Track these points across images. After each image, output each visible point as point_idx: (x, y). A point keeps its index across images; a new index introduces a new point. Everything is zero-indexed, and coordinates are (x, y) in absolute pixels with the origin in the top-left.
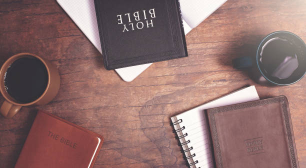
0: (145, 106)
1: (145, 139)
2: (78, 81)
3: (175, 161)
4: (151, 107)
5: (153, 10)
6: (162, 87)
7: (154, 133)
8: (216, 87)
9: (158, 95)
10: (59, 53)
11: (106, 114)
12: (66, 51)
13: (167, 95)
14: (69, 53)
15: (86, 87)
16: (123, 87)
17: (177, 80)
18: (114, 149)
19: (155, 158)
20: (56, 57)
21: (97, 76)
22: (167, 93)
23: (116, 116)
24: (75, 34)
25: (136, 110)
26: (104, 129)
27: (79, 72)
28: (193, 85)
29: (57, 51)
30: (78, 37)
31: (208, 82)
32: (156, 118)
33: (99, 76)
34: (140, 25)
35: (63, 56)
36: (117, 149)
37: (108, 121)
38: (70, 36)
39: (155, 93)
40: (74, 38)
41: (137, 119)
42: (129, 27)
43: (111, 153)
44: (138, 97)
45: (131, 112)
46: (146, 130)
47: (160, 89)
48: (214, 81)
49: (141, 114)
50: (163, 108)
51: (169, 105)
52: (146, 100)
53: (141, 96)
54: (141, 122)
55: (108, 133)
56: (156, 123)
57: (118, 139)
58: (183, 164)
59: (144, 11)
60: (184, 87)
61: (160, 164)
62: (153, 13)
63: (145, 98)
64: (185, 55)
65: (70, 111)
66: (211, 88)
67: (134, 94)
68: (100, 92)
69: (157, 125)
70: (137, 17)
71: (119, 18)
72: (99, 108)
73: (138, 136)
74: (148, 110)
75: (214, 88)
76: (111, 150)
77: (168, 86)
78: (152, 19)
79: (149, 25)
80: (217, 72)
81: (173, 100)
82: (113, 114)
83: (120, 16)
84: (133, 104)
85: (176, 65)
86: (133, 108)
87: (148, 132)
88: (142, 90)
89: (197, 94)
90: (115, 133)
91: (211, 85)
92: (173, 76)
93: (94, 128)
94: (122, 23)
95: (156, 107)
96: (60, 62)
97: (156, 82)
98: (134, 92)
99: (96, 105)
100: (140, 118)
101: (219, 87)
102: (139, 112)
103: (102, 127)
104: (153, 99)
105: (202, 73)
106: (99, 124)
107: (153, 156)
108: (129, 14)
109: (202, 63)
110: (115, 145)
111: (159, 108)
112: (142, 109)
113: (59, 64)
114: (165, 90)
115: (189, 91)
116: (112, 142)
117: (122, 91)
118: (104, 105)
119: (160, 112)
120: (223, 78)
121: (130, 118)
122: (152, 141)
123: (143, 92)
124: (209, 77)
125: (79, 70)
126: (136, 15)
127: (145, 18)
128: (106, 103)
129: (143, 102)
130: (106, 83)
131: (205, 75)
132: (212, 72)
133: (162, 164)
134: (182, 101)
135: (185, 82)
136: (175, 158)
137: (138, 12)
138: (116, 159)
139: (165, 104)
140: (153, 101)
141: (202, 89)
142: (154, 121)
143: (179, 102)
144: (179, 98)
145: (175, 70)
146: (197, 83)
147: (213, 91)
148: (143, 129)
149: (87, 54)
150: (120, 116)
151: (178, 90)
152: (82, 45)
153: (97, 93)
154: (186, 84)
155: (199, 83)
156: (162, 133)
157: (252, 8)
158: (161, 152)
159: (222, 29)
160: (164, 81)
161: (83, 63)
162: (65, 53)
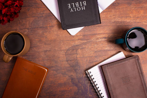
0: (68, 50)
1: (68, 65)
2: (37, 38)
3: (82, 76)
4: (71, 50)
5: (85, 1)
6: (76, 41)
7: (72, 63)
8: (101, 41)
9: (74, 45)
10: (28, 25)
11: (50, 54)
12: (31, 24)
13: (79, 45)
14: (32, 25)
15: (40, 41)
16: (58, 41)
17: (83, 38)
18: (54, 70)
19: (73, 74)
20: (26, 27)
21: (45, 36)
22: (79, 44)
23: (54, 55)
24: (35, 16)
25: (64, 52)
26: (48, 61)
27: (37, 34)
28: (91, 40)
29: (27, 24)
30: (37, 17)
31: (98, 39)
32: (73, 56)
33: (46, 36)
34: (79, 9)
35: (30, 26)
36: (55, 70)
37: (51, 57)
38: (33, 17)
39: (73, 44)
40: (35, 18)
41: (64, 56)
42: (74, 10)
43: (52, 72)
44: (65, 46)
45: (62, 53)
46: (68, 61)
47: (75, 42)
48: (100, 38)
49: (66, 54)
50: (77, 51)
51: (79, 50)
52: (68, 47)
53: (66, 45)
54: (66, 58)
55: (51, 63)
56: (73, 58)
57: (55, 65)
58: (86, 77)
59: (81, 2)
60: (86, 41)
61: (75, 77)
62: (85, 3)
63: (68, 46)
64: (100, 23)
65: (33, 52)
66: (99, 42)
67: (63, 44)
68: (47, 43)
69: (74, 59)
70: (77, 5)
71: (69, 5)
72: (46, 51)
73: (65, 64)
74: (70, 52)
75: (100, 41)
76: (52, 71)
77: (79, 40)
78: (84, 6)
79: (83, 9)
80: (102, 34)
81: (81, 47)
82: (53, 54)
83: (69, 4)
84: (62, 49)
85: (83, 31)
86: (63, 51)
87: (69, 62)
88: (67, 42)
89: (92, 44)
90: (54, 63)
91: (99, 40)
92: (81, 36)
93: (44, 60)
94: (70, 8)
95: (73, 51)
96: (28, 29)
97: (73, 39)
98: (63, 43)
99: (45, 49)
100: (66, 56)
101: (103, 41)
102: (65, 53)
103: (48, 60)
104: (72, 47)
105: (95, 34)
106: (46, 58)
107: (72, 74)
108: (73, 4)
109: (95, 30)
110: (54, 68)
111: (75, 51)
112: (66, 51)
113: (28, 30)
114: (77, 43)
115: (89, 43)
116: (52, 67)
117: (57, 43)
118: (49, 50)
119: (75, 53)
120: (105, 37)
121: (61, 56)
122: (71, 66)
123: (67, 43)
124: (98, 36)
125: (37, 33)
126: (77, 4)
127: (81, 6)
128: (50, 49)
129: (67, 48)
130: (50, 39)
131: (96, 35)
132: (99, 34)
133: (76, 77)
134: (85, 48)
135: (87, 39)
136: (82, 74)
137: (78, 3)
138: (54, 75)
139: (78, 49)
140: (72, 48)
141: (95, 42)
142: (72, 57)
143: (84, 48)
144: (84, 46)
145: (82, 33)
146: (92, 39)
147: (100, 43)
148: (67, 61)
149: (41, 26)
150: (56, 55)
151: (84, 43)
152: (38, 21)
153: (45, 44)
154: (87, 40)
155: (93, 39)
156: (76, 63)
157: (118, 4)
158: (76, 72)
159: (104, 14)
160: (77, 38)
161: (39, 30)
162: (30, 25)
